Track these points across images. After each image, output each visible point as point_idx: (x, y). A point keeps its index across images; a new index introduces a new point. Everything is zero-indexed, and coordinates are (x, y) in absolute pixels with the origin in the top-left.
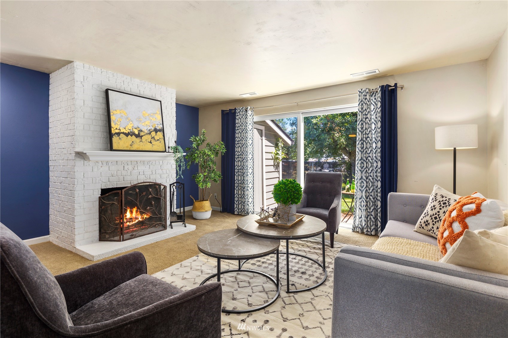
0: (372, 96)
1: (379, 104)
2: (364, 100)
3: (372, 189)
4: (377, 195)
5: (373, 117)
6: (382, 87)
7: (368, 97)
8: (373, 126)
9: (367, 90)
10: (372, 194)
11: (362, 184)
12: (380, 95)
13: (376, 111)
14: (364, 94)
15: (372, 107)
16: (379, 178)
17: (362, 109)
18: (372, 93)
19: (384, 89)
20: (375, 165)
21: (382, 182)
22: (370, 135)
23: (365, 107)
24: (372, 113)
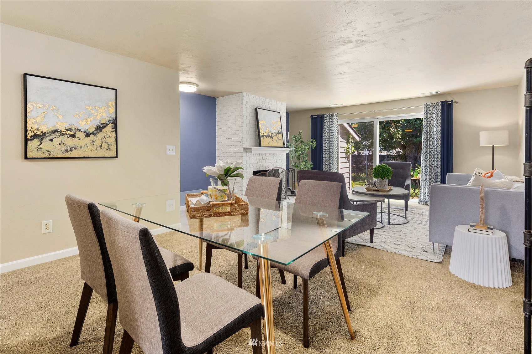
0: (434, 108)
1: (440, 114)
2: (428, 111)
3: (433, 173)
4: (438, 178)
5: (435, 123)
6: (442, 102)
7: (431, 109)
8: (435, 129)
9: (431, 104)
10: (434, 177)
11: (427, 170)
12: (440, 108)
13: (437, 118)
14: (428, 106)
15: (434, 116)
16: (439, 166)
17: (427, 117)
18: (434, 106)
19: (443, 104)
20: (436, 156)
21: (441, 169)
22: (432, 136)
23: (429, 116)
24: (434, 120)
